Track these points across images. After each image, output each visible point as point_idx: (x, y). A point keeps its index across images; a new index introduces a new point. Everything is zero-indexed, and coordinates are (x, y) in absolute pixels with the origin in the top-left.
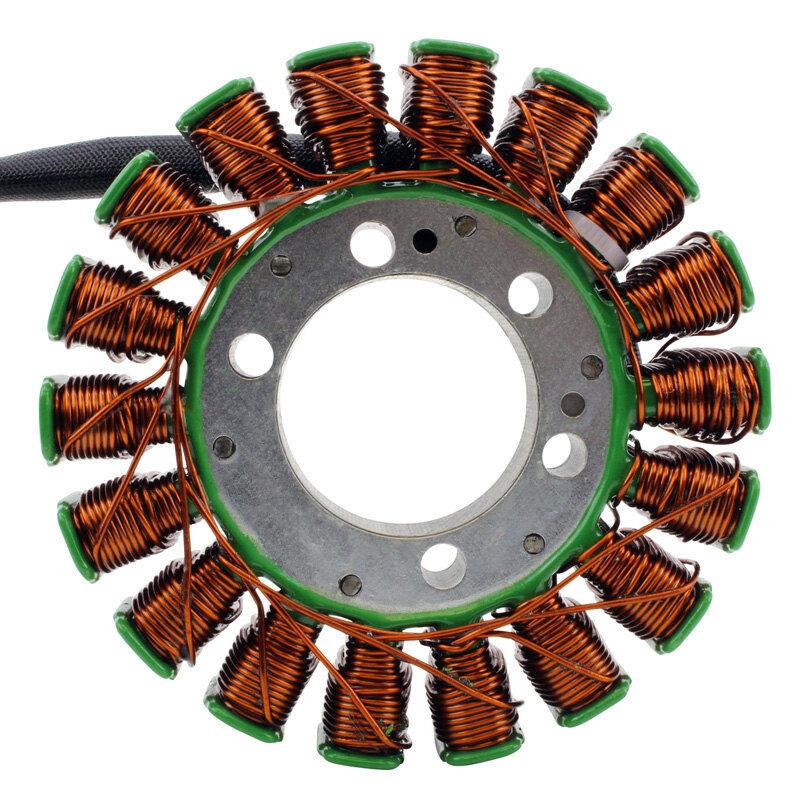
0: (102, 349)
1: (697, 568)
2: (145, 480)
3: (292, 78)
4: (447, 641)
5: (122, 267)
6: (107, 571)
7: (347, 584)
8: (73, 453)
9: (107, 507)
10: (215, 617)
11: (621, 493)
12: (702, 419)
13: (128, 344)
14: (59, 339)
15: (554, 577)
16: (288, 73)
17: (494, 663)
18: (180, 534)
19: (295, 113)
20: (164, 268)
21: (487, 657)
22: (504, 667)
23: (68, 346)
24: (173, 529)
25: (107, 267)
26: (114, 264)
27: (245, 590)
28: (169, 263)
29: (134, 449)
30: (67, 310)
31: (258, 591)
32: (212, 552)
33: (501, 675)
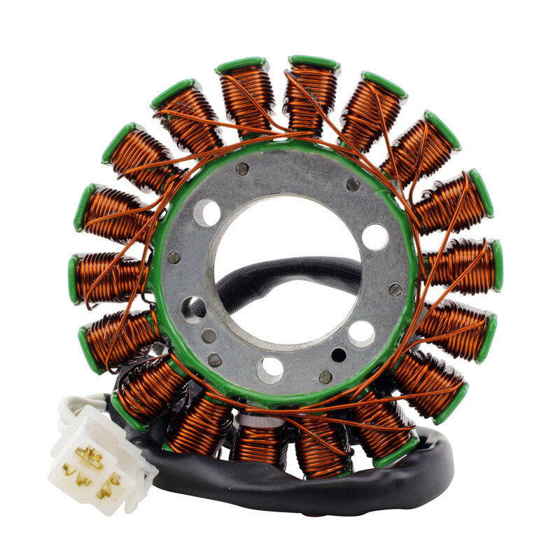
0: (447, 184)
1: (89, 309)
2: (377, 139)
3: (461, 380)
4: (177, 180)
5: (469, 228)
6: (360, 83)
7: (245, 168)
8: (420, 125)
9: (384, 113)
10: (293, 103)
11: (153, 314)
12: (145, 378)
13: (436, 197)
14: (470, 173)
15: (152, 250)
16: (465, 380)
17: (146, 187)
18: (340, 128)
19: (447, 365)
20: (449, 245)
21: (153, 187)
22: (140, 189)
23: (463, 173)
24: (346, 127)
25: (475, 223)
26: (473, 227)
27: (289, 127)
28: (448, 249)
29: (393, 151)
30: (477, 189)
31: (283, 132)
32: (318, 131)
33: (139, 185)
